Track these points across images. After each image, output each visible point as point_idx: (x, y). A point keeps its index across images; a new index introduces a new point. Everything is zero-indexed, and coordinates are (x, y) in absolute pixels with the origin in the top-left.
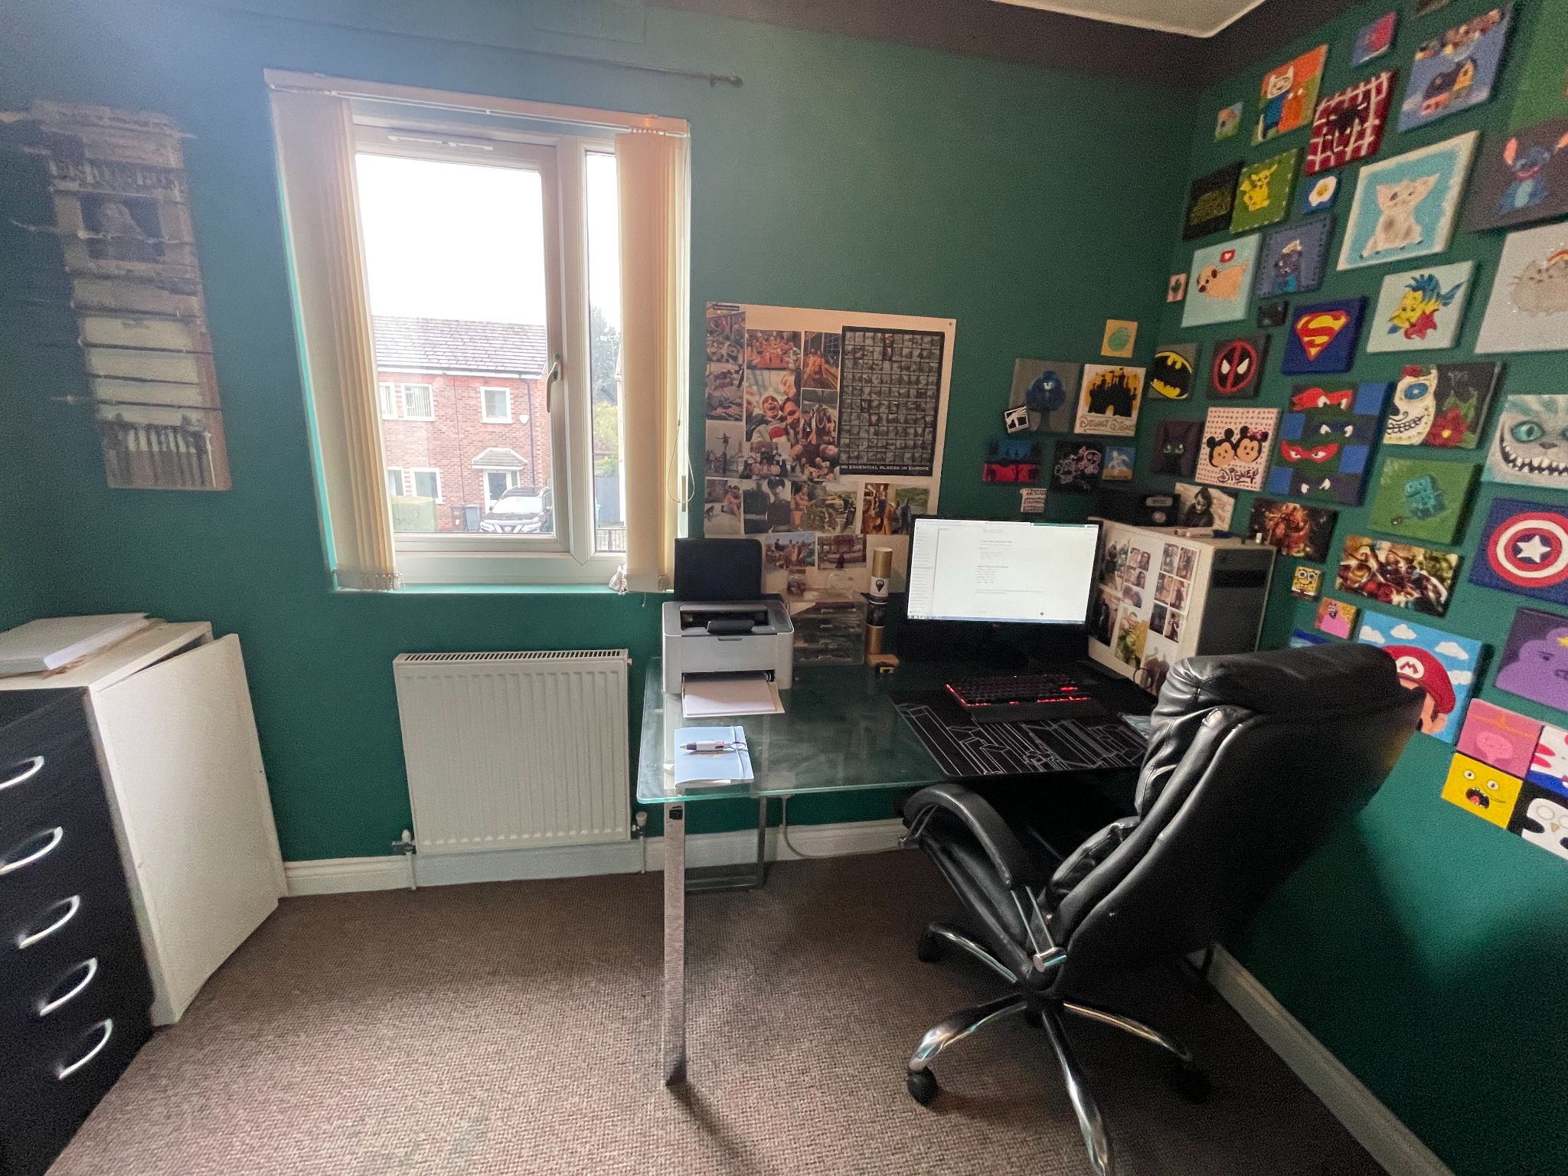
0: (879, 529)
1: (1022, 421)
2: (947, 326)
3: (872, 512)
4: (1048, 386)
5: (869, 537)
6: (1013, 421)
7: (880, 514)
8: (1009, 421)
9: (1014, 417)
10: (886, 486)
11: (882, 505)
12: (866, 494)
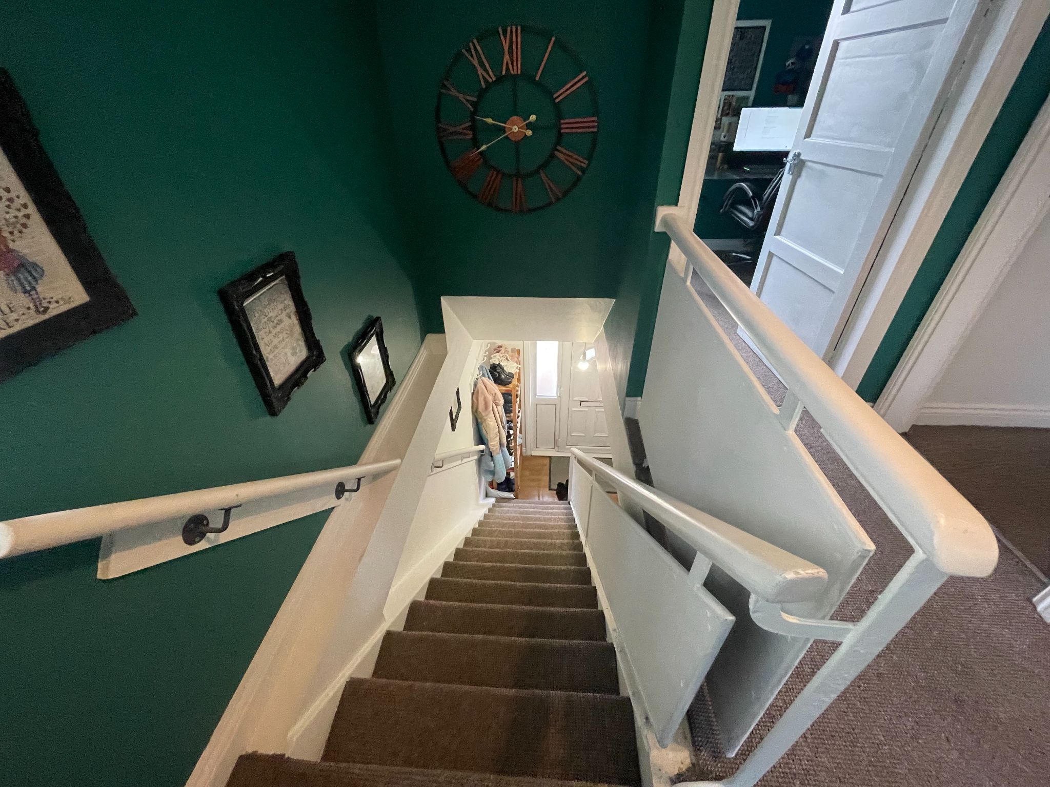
0: (727, 114)
1: (793, 63)
2: (767, 23)
3: (726, 108)
4: (807, 47)
5: (723, 118)
6: (789, 64)
7: (729, 109)
8: (787, 64)
9: (790, 62)
10: (733, 96)
11: (730, 104)
12: (725, 99)
